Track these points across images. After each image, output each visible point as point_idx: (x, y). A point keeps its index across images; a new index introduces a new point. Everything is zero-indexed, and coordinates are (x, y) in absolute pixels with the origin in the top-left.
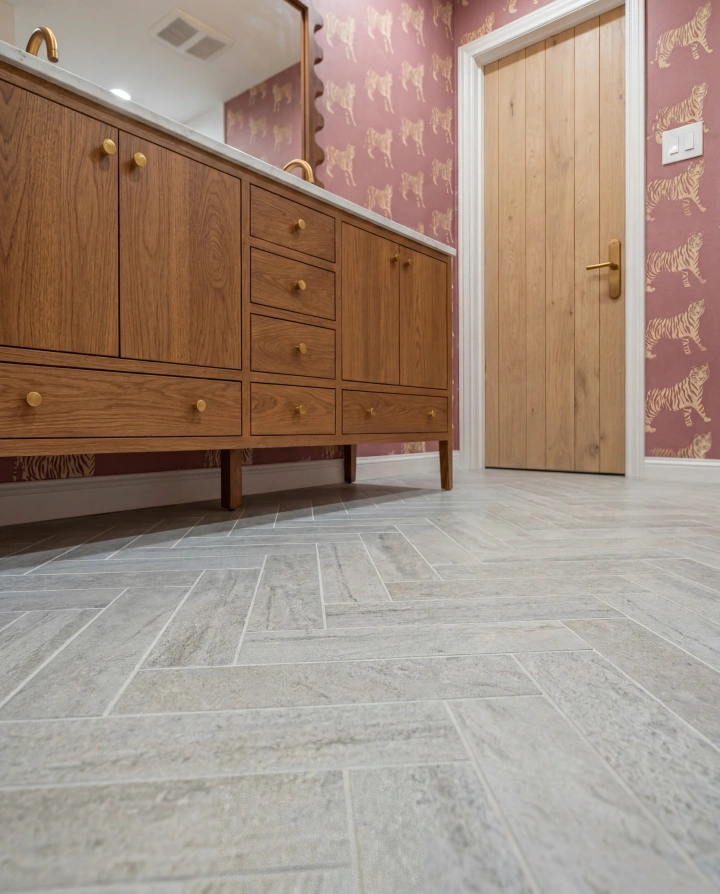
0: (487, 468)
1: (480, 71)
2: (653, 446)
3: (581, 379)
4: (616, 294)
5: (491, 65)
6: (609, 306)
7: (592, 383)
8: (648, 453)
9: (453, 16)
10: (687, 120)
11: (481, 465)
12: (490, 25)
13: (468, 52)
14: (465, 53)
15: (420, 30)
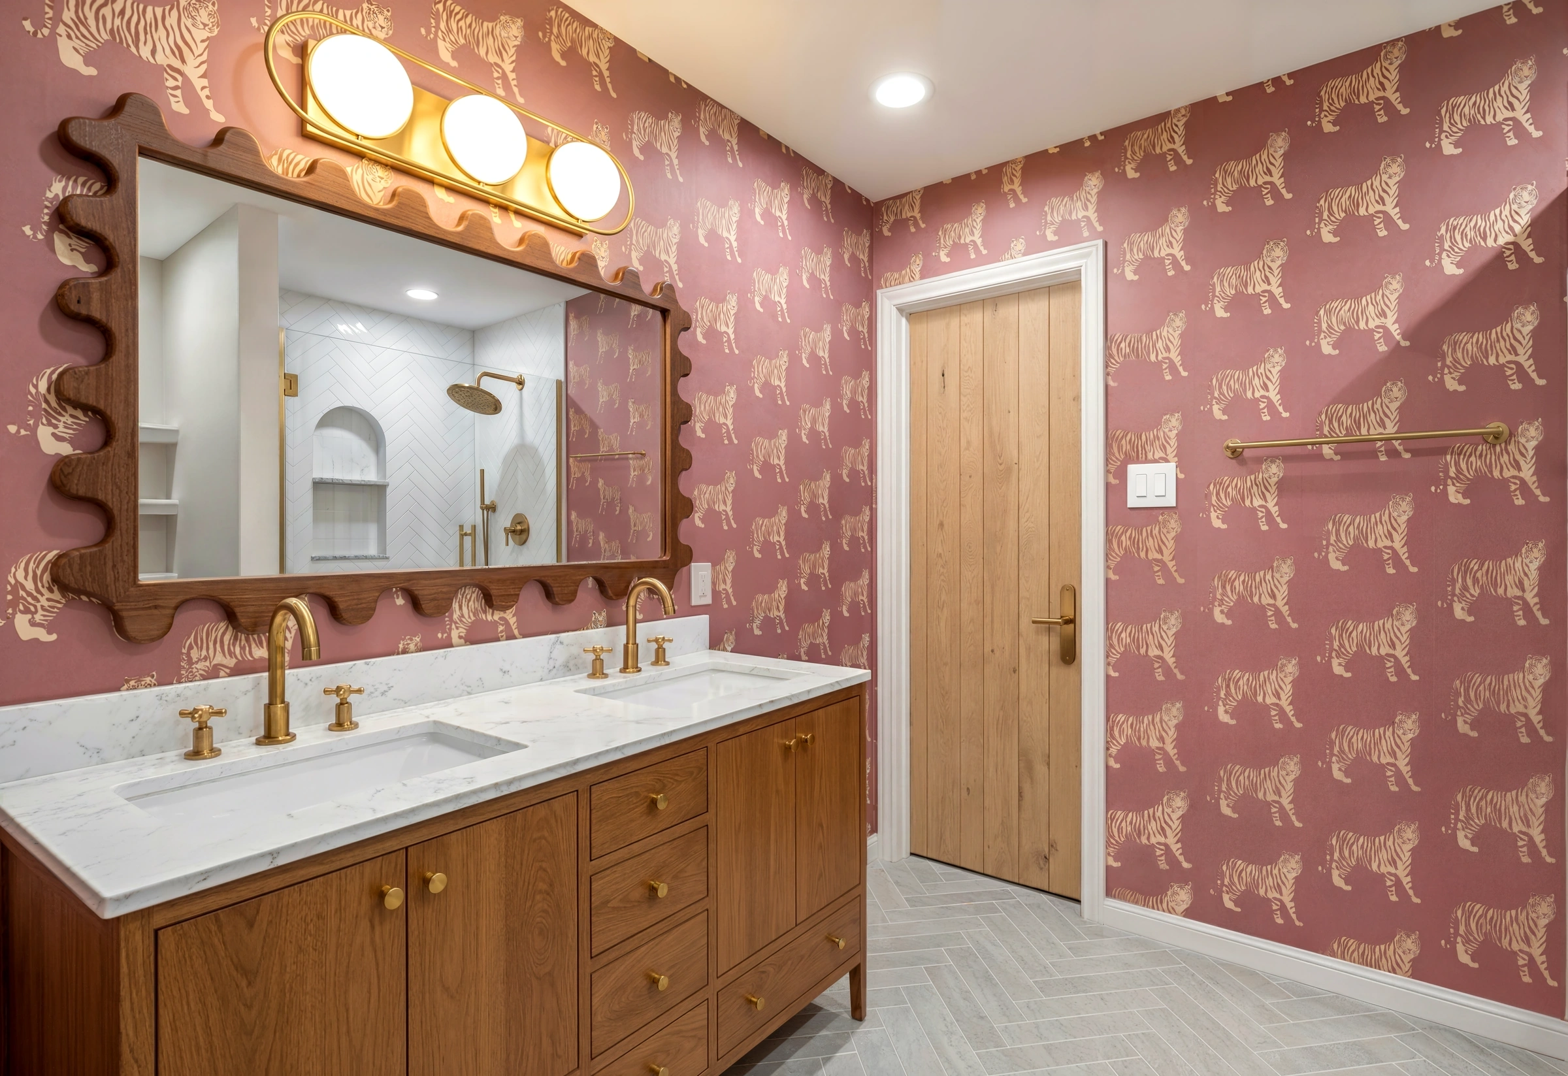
0: (912, 854)
1: (904, 321)
2: (1114, 885)
3: (1026, 765)
4: (1069, 654)
5: (915, 314)
6: (1060, 672)
7: (1040, 770)
8: (1109, 893)
9: (871, 248)
10: (1157, 457)
11: (905, 849)
12: (917, 269)
13: (889, 298)
14: (885, 300)
15: (826, 278)
